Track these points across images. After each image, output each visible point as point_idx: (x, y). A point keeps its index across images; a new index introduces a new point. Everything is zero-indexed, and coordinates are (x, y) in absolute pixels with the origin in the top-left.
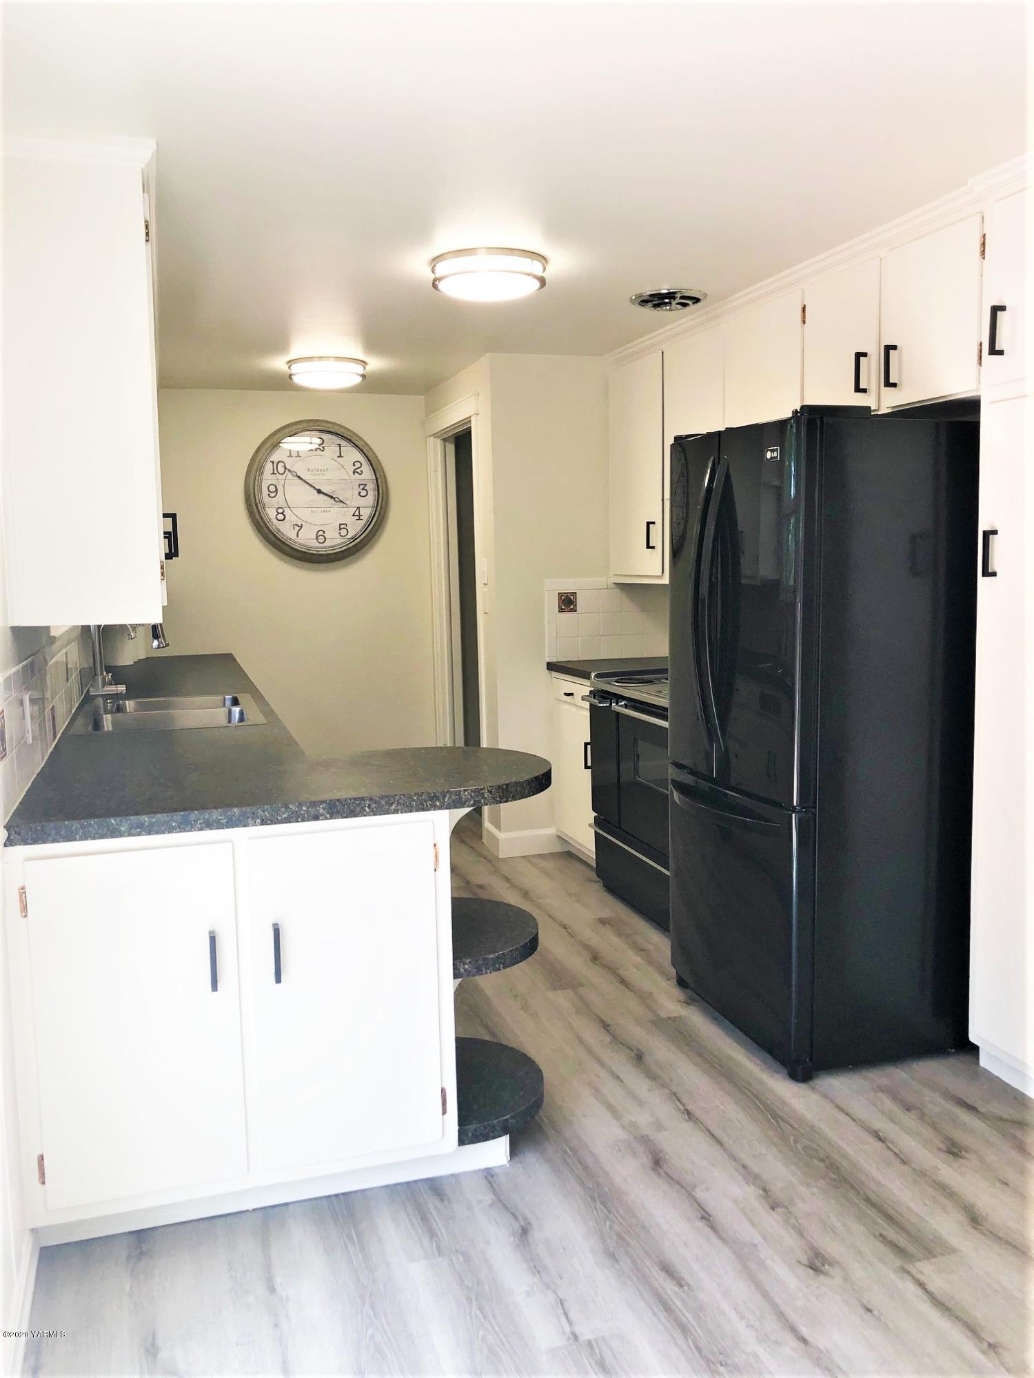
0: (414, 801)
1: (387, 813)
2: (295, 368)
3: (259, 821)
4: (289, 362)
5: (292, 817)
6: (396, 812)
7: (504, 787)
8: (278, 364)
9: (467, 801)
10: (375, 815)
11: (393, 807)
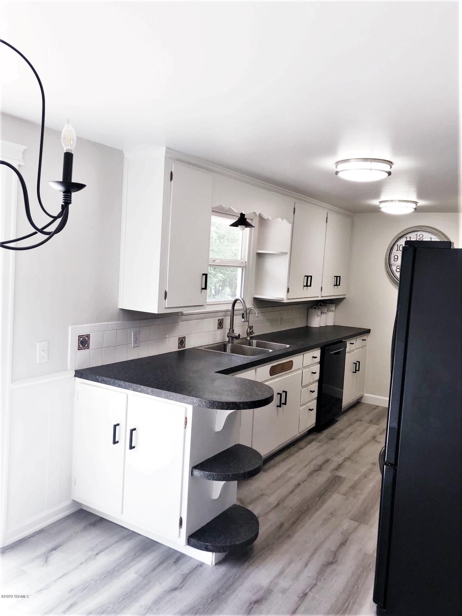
0: (178, 397)
1: (169, 399)
2: (382, 205)
3: (132, 389)
4: (380, 202)
5: (141, 391)
6: (172, 399)
7: (212, 402)
8: (375, 202)
9: (195, 403)
10: (165, 398)
11: (171, 397)
